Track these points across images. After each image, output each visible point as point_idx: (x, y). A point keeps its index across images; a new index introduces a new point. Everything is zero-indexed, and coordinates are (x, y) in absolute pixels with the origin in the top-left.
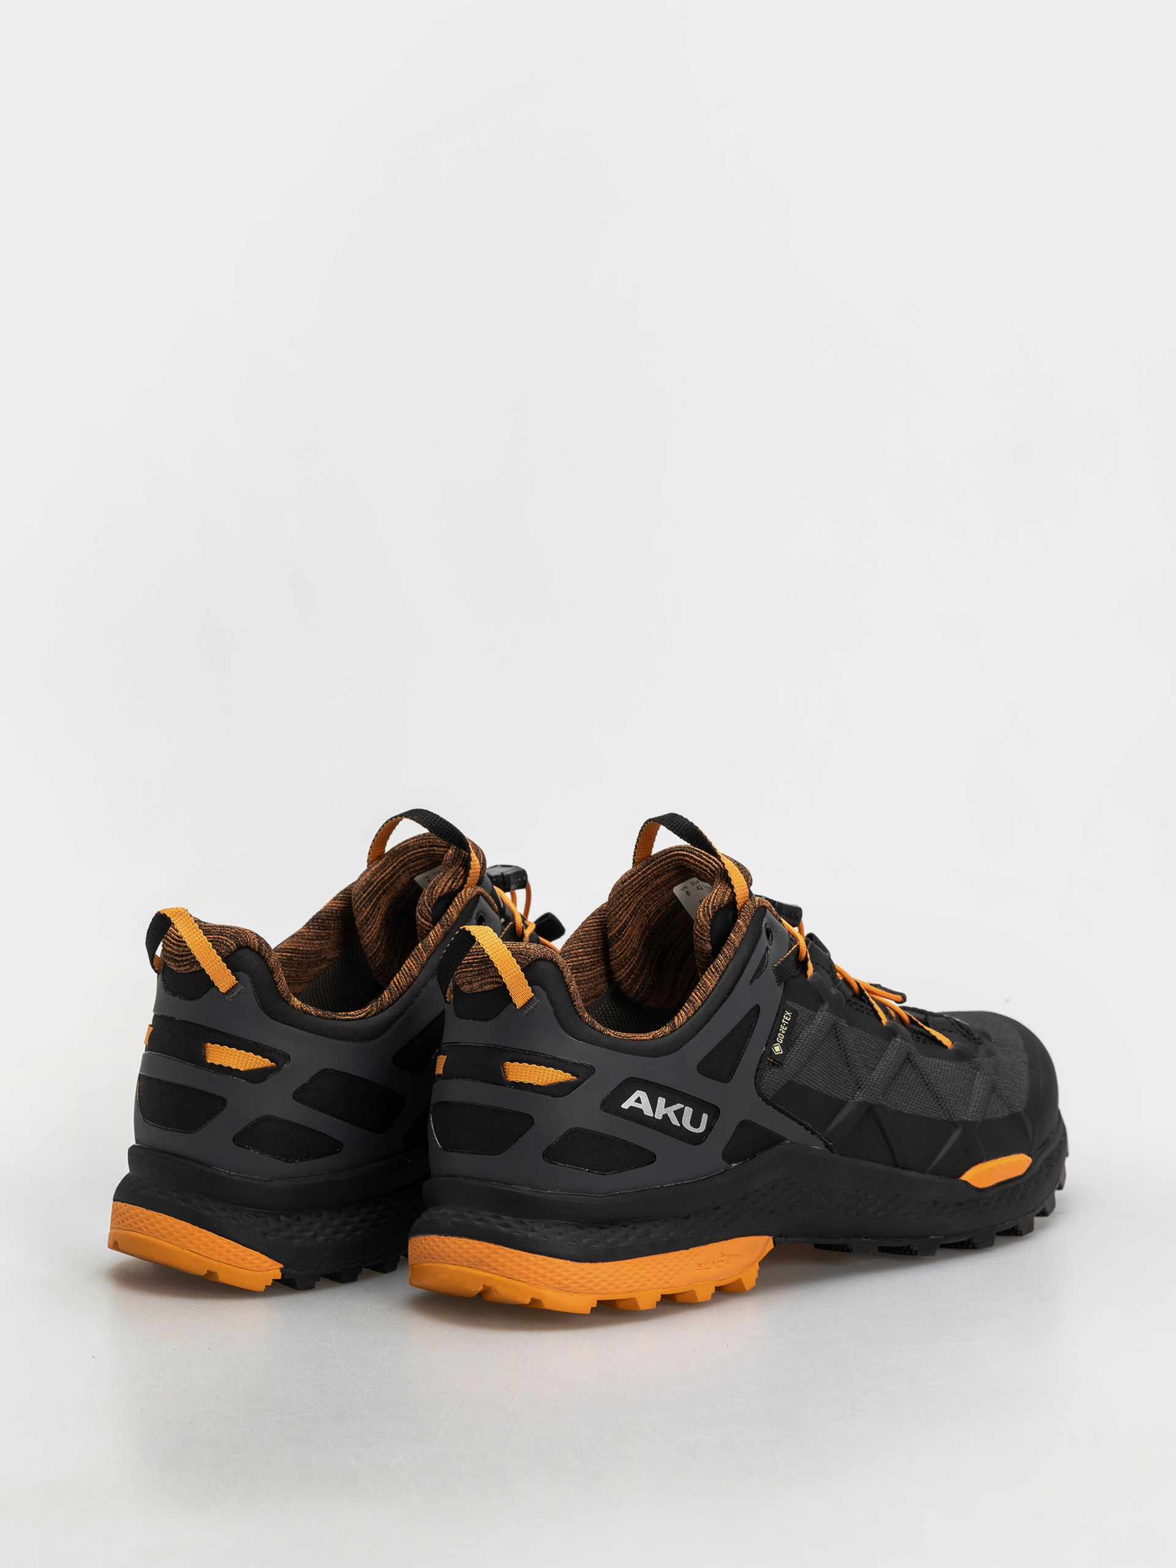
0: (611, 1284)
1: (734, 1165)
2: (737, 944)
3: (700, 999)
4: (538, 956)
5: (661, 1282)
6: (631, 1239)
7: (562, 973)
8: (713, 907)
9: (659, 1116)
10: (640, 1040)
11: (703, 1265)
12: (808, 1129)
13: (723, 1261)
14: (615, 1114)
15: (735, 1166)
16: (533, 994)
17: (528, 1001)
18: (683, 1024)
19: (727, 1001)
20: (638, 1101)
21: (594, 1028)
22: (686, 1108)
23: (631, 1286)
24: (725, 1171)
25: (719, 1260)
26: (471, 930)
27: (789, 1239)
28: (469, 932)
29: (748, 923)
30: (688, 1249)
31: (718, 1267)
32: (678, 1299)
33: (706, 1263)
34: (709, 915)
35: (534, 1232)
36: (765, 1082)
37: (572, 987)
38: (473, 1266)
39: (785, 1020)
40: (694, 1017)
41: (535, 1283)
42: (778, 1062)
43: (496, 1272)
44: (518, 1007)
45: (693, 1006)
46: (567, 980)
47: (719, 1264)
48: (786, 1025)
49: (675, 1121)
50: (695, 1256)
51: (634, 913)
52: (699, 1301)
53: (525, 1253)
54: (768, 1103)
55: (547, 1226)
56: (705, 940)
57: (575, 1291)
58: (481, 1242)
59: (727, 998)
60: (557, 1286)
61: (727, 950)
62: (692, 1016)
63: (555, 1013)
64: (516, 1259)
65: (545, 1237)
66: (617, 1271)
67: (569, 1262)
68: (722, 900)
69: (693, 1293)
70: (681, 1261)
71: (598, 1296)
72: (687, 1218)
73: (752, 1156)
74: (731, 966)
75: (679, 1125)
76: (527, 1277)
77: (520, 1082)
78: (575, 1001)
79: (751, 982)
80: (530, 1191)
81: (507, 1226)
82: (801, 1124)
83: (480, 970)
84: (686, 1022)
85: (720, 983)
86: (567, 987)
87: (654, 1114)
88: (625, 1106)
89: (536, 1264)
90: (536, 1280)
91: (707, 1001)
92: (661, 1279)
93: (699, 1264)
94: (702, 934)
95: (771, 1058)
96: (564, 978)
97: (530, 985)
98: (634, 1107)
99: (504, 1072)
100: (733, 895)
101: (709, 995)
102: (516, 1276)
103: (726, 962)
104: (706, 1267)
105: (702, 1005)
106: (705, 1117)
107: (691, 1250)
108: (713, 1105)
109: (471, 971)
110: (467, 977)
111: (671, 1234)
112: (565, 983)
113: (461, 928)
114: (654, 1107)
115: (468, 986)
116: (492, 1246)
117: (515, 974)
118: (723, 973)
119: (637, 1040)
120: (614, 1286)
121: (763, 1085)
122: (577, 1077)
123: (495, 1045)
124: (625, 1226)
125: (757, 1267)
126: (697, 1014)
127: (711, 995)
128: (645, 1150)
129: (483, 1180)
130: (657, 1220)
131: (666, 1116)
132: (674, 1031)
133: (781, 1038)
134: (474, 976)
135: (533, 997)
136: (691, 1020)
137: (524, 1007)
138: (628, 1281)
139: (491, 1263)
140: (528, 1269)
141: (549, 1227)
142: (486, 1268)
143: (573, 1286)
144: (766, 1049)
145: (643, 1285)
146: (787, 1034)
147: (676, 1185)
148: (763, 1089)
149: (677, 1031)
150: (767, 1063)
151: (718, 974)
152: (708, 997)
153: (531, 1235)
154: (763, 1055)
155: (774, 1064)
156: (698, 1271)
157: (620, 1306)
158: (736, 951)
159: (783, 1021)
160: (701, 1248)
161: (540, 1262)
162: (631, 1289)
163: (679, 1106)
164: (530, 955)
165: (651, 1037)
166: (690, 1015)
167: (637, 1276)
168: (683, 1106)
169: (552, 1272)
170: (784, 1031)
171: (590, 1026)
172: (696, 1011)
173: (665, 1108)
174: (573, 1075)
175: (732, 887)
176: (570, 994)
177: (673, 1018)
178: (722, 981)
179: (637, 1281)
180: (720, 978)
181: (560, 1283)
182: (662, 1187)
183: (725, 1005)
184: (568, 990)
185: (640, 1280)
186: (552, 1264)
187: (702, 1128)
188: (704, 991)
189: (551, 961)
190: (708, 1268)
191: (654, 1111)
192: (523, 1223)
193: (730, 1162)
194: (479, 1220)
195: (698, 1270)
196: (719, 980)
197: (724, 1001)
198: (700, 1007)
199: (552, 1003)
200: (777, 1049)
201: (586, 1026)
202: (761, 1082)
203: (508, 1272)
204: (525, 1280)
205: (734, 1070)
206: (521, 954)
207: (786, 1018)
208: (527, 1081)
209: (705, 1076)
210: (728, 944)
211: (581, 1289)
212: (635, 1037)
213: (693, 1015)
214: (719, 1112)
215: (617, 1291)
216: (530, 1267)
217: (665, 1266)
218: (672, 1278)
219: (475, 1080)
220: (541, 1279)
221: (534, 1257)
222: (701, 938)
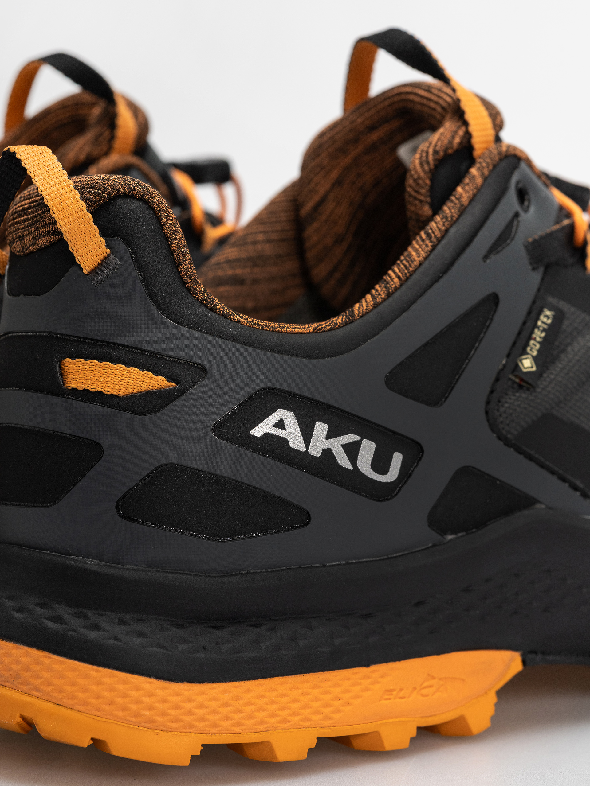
0: (227, 718)
1: (450, 537)
2: (465, 200)
3: (399, 277)
4: (118, 190)
5: (317, 718)
6: (264, 646)
7: (159, 218)
8: (436, 152)
9: (315, 450)
10: (293, 333)
11: (394, 693)
12: (575, 488)
13: (431, 686)
14: (239, 444)
15: (451, 540)
16: (108, 251)
17: (102, 261)
18: (367, 313)
19: (441, 281)
20: (280, 425)
21: (213, 310)
22: (365, 442)
23: (262, 722)
24: (434, 545)
25: (425, 684)
26: (17, 151)
27: (550, 658)
28: (14, 153)
29: (486, 172)
30: (367, 666)
31: (423, 695)
32: (357, 744)
33: (401, 690)
34: (428, 163)
35: (99, 630)
36: (505, 412)
37: (176, 242)
38: (6, 684)
39: (543, 322)
40: (386, 303)
41: (97, 713)
42: (527, 383)
43: (38, 694)
44: (85, 272)
45: (386, 287)
46: (167, 230)
47: (424, 691)
48: (544, 330)
49: (344, 461)
50: (382, 677)
51: (338, 183)
52: (388, 747)
53: (81, 664)
54: (508, 443)
55: (121, 622)
56: (421, 201)
57: (163, 728)
58: (18, 645)
59: (440, 277)
60: (133, 719)
61: (449, 209)
62: (382, 302)
63: (145, 281)
64: (69, 674)
65: (116, 639)
66: (237, 698)
67: (153, 680)
68: (451, 143)
69: (376, 735)
70: (355, 684)
71: (205, 737)
72: (367, 616)
73: (481, 524)
74: (452, 231)
75: (350, 467)
76: (85, 704)
77: (85, 390)
78: (180, 264)
79: (486, 257)
80: (98, 564)
81: (56, 619)
82: (564, 480)
83: (36, 216)
84: (372, 310)
85: (432, 256)
86: (167, 241)
87: (307, 447)
88: (258, 431)
89: (99, 683)
90: (99, 710)
91: (409, 282)
92: (316, 712)
93: (387, 691)
94: (417, 192)
95: (516, 376)
96: (162, 227)
97: (103, 233)
98: (273, 435)
99: (62, 375)
100: (468, 136)
101: (415, 271)
102: (69, 702)
103: (444, 225)
104: (402, 694)
105: (401, 285)
106: (397, 459)
107: (373, 668)
108: (413, 440)
109: (25, 221)
110: (19, 229)
111: (337, 641)
112: (165, 235)
113: (5, 149)
114: (307, 436)
115: (18, 243)
116: (34, 652)
117: (76, 216)
118: (439, 241)
119: (287, 332)
120: (231, 722)
121: (501, 415)
122: (177, 384)
123: (50, 332)
124: (257, 626)
125: (492, 698)
126: (391, 299)
127: (417, 272)
128: (289, 504)
129: (31, 547)
130: (314, 617)
131: (327, 453)
132: (352, 322)
133: (534, 348)
134: (28, 227)
135: (109, 255)
136: (381, 307)
137: (95, 271)
138: (257, 714)
139: (30, 680)
140: (85, 690)
141: (125, 623)
142: (25, 688)
143: (160, 719)
144: (507, 362)
145: (285, 721)
146: (544, 343)
147: (347, 564)
148: (502, 422)
149: (355, 323)
150: (510, 383)
151: (431, 242)
152: (411, 275)
153: (92, 635)
154: (502, 370)
155: (521, 387)
156: (387, 702)
157: (251, 753)
158: (463, 211)
159: (539, 323)
160: (391, 665)
161: (107, 680)
162: (261, 728)
163: (352, 438)
164: (106, 188)
165: (311, 329)
166: (379, 300)
167: (274, 707)
168: (358, 438)
169: (125, 696)
170: (540, 337)
171: (206, 306)
172: (389, 295)
173: (327, 439)
174: (170, 379)
175: (466, 123)
176: (172, 252)
177: (352, 306)
178: (435, 252)
179: (273, 715)
180: (434, 247)
181: (137, 715)
182: (324, 566)
183: (436, 286)
184: (170, 245)
185: (278, 712)
186: (125, 682)
187: (392, 475)
188: (405, 266)
189: (142, 199)
190: (403, 698)
191: (307, 445)
192: (85, 617)
193: (443, 532)
194: (20, 610)
195: (387, 699)
196: (431, 251)
197: (436, 280)
198: (396, 289)
199: (140, 266)
200: (527, 364)
201: (198, 304)
202: (498, 410)
203: (56, 695)
204: (82, 708)
205: (450, 388)
206: (93, 187)
207: (545, 320)
208: (94, 387)
209: (401, 394)
210: (452, 201)
211: (174, 725)
212: (283, 327)
213: (384, 300)
214: (422, 451)
215: (238, 729)
216: (90, 687)
217: (326, 692)
218: (337, 711)
219: (21, 388)
220: (107, 707)
221: (97, 671)
222: (415, 198)
